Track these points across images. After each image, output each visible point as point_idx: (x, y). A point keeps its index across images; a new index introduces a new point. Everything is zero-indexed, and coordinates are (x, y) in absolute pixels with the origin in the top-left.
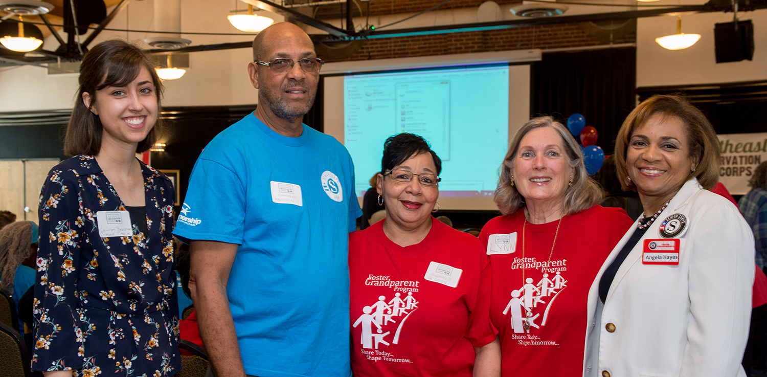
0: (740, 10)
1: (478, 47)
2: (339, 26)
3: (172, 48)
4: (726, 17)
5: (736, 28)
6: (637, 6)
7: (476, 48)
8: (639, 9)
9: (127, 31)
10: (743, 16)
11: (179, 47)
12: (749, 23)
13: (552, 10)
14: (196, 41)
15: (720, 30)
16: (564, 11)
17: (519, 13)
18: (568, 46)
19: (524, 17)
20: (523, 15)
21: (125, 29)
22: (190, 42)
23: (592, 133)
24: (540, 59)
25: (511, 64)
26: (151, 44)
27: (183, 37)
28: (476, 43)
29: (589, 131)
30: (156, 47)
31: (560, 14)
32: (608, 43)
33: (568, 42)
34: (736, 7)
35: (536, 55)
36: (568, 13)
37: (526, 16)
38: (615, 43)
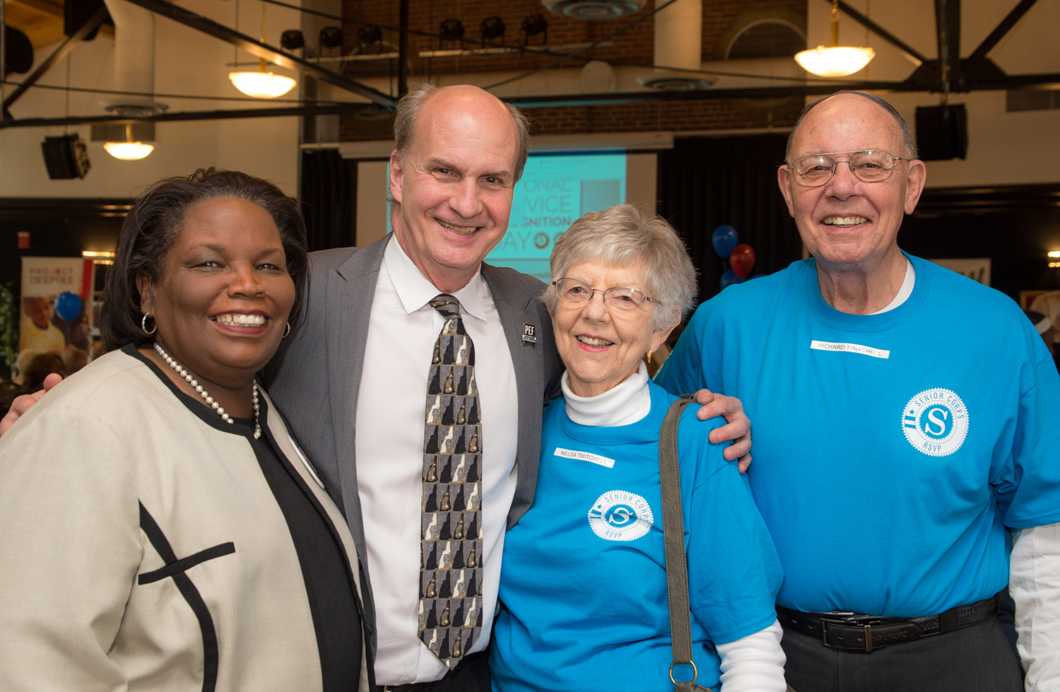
0: (952, 91)
1: (580, 125)
2: (388, 92)
3: (139, 115)
4: (930, 99)
5: (946, 115)
6: (805, 80)
7: (577, 126)
8: (809, 84)
9: (68, 89)
10: (954, 99)
11: (150, 114)
12: (961, 108)
13: (696, 81)
14: (175, 106)
15: (923, 115)
16: (711, 83)
17: (649, 84)
18: (708, 128)
19: (654, 89)
20: (655, 86)
21: (64, 85)
22: (167, 107)
23: (747, 255)
24: (670, 146)
25: (628, 152)
26: (109, 109)
27: (157, 100)
28: (577, 119)
29: (741, 252)
30: (115, 113)
31: (706, 87)
32: (765, 126)
33: (708, 122)
34: (947, 86)
35: (665, 140)
36: (716, 86)
37: (659, 87)
38: (775, 126)
